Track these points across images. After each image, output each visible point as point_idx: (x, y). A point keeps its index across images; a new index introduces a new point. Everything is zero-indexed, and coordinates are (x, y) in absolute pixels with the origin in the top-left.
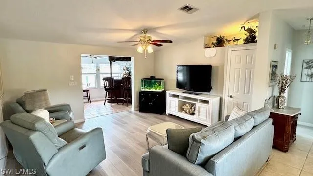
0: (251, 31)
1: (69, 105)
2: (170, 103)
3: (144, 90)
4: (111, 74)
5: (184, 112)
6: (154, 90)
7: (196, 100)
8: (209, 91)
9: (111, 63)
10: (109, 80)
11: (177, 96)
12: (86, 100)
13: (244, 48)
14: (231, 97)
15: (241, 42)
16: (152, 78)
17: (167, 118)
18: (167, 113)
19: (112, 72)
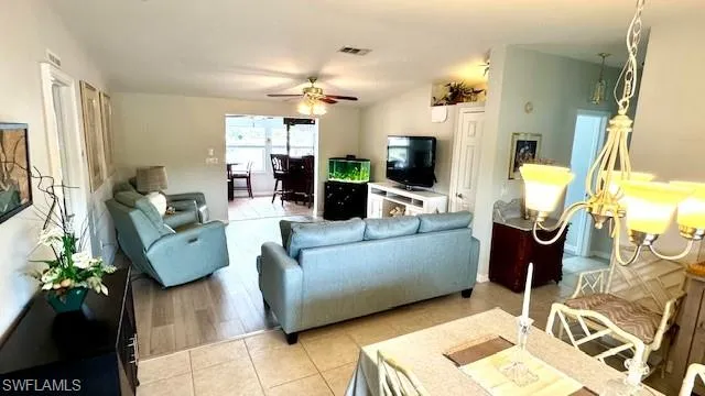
1: (202, 194)
3: (332, 179)
4: (288, 148)
6: (348, 180)
7: (408, 200)
8: (430, 185)
9: (288, 129)
10: (284, 159)
11: (384, 193)
12: (247, 193)
14: (460, 196)
16: (350, 157)
19: (291, 144)
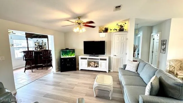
0: (122, 26)
2: (82, 63)
4: (28, 48)
5: (91, 67)
8: (104, 54)
9: (27, 40)
13: (119, 34)
14: (115, 56)
15: (118, 30)
16: (67, 49)
17: (80, 72)
18: (80, 69)
19: (29, 46)
